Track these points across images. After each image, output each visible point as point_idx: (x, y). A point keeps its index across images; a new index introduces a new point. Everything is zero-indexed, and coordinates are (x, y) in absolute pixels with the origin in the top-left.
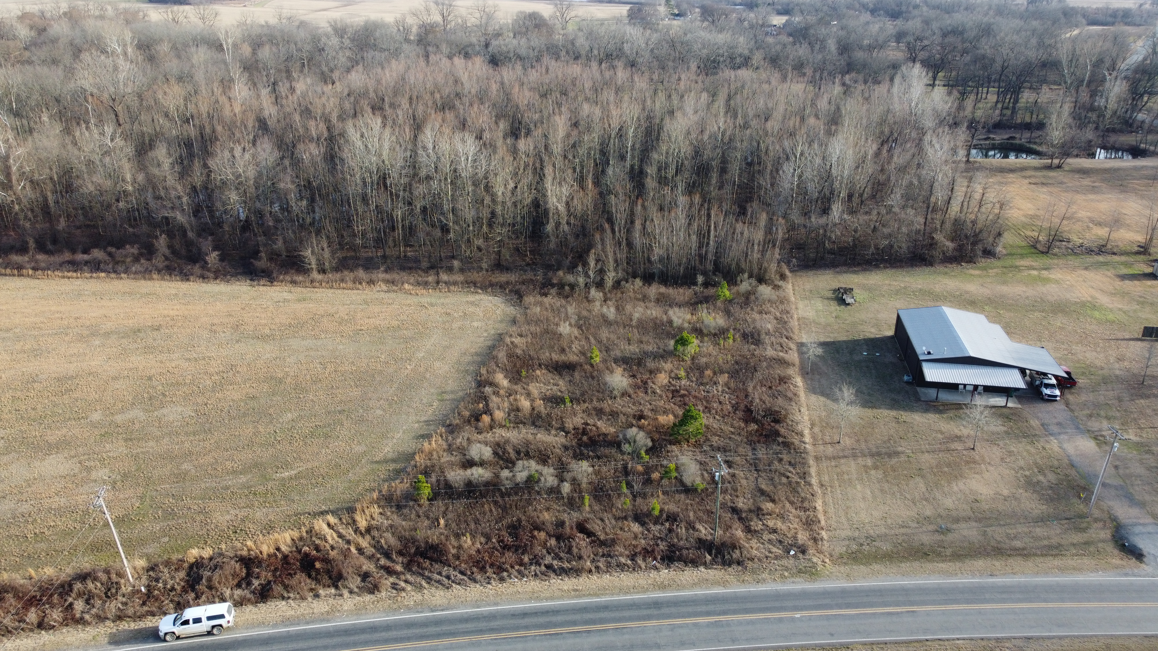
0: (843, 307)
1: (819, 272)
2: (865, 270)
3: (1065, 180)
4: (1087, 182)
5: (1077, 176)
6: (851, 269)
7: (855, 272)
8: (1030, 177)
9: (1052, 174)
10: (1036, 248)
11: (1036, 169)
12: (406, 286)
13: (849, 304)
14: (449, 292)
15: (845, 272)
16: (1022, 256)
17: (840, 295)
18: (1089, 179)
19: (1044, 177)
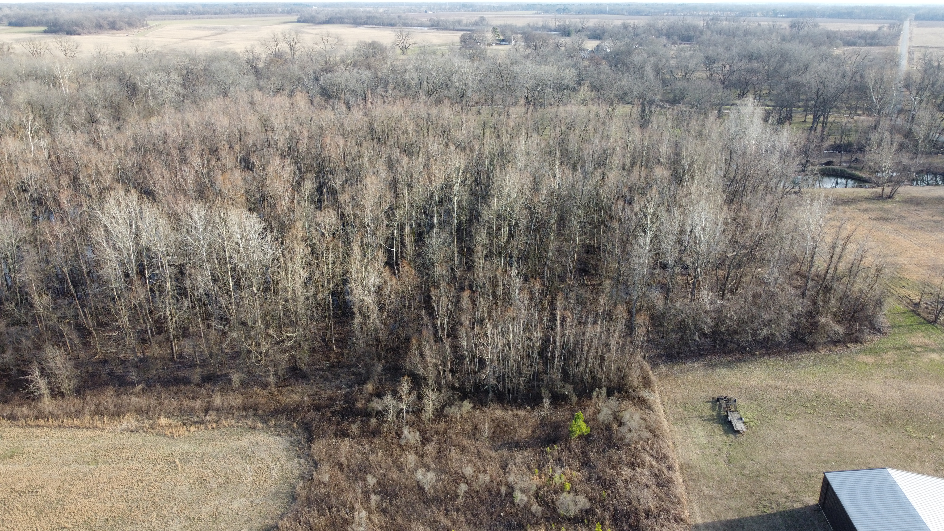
0: (731, 436)
1: (687, 367)
2: (739, 360)
3: (904, 214)
4: (925, 215)
5: (912, 208)
6: (723, 360)
7: (728, 365)
8: (866, 210)
9: (887, 205)
10: (919, 315)
11: (869, 199)
12: (163, 421)
13: (738, 432)
14: (218, 428)
15: (717, 365)
16: (910, 329)
17: (723, 413)
18: (926, 212)
19: (881, 209)
